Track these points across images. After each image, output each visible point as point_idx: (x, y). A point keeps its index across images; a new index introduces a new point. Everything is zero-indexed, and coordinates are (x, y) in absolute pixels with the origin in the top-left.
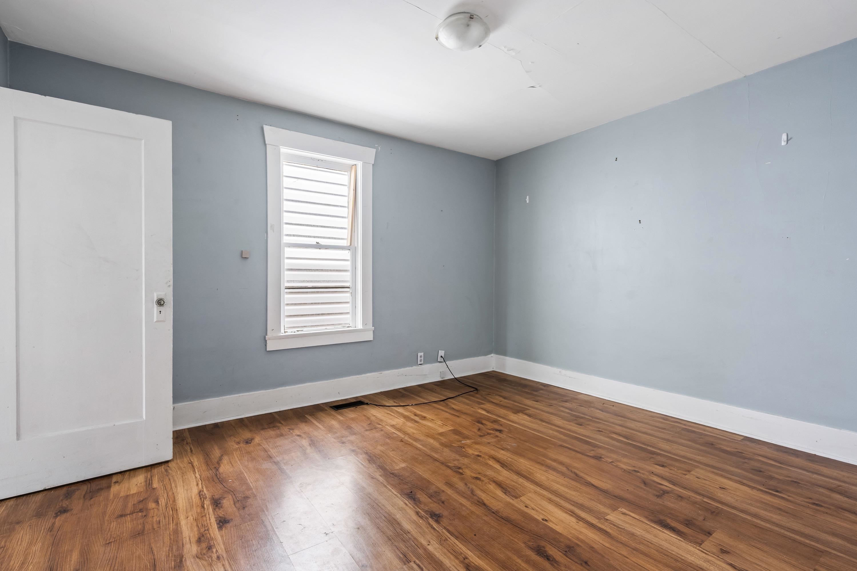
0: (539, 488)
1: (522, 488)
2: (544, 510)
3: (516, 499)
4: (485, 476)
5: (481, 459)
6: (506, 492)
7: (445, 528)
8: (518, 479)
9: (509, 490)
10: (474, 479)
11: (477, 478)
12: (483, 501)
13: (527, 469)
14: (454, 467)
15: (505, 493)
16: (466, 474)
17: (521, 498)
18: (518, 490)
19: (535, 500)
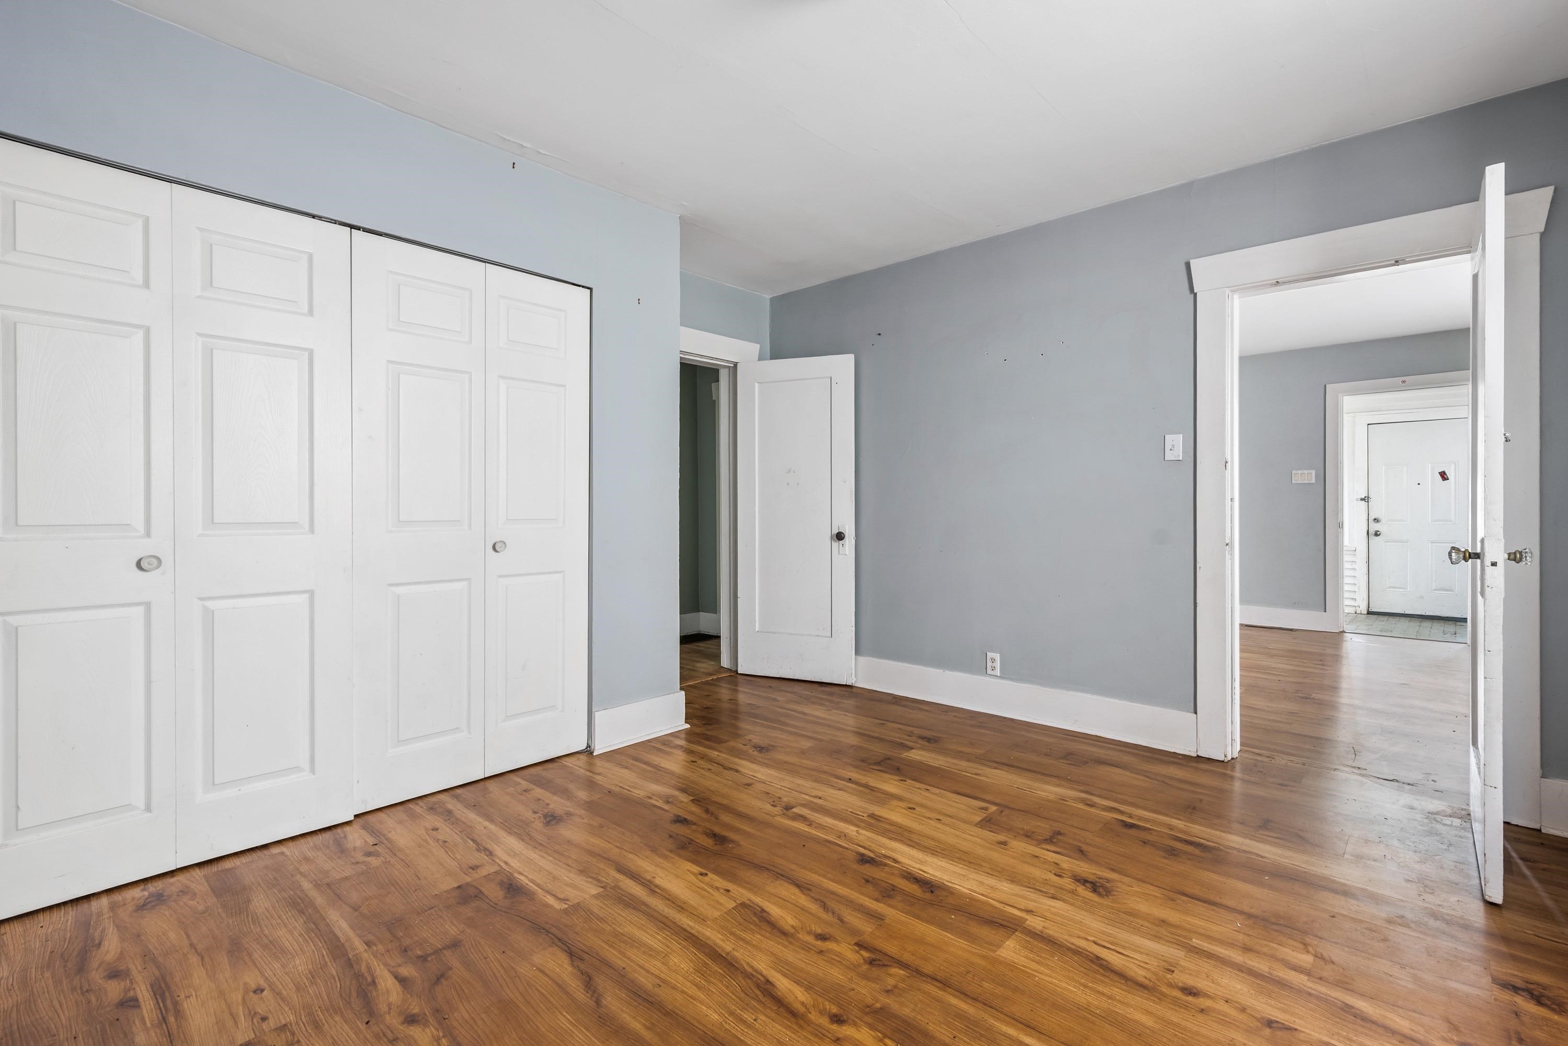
0: (693, 932)
1: (730, 926)
2: (699, 890)
3: (744, 902)
4: (806, 947)
5: (828, 1005)
6: (761, 912)
7: (847, 848)
8: (733, 949)
9: (755, 919)
10: (828, 936)
11: (822, 937)
12: (801, 891)
13: (709, 982)
14: (887, 966)
15: (763, 911)
16: (851, 947)
17: (734, 904)
18: (737, 922)
19: (709, 905)
